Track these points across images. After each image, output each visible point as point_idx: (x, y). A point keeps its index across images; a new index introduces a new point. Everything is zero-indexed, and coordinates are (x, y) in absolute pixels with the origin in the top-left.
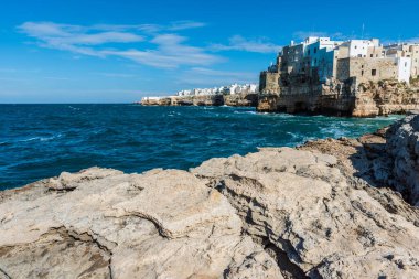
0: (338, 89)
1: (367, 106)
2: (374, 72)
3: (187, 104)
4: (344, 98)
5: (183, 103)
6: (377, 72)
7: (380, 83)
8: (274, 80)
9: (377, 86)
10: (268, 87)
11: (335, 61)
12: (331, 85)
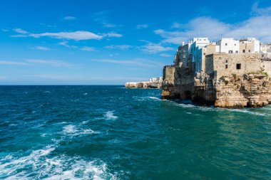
0: (205, 81)
1: (230, 97)
2: (238, 66)
3: (154, 87)
4: (210, 89)
5: (151, 87)
6: (242, 66)
7: (245, 76)
8: (171, 73)
9: (242, 79)
10: (167, 79)
11: (203, 57)
12: (200, 78)
